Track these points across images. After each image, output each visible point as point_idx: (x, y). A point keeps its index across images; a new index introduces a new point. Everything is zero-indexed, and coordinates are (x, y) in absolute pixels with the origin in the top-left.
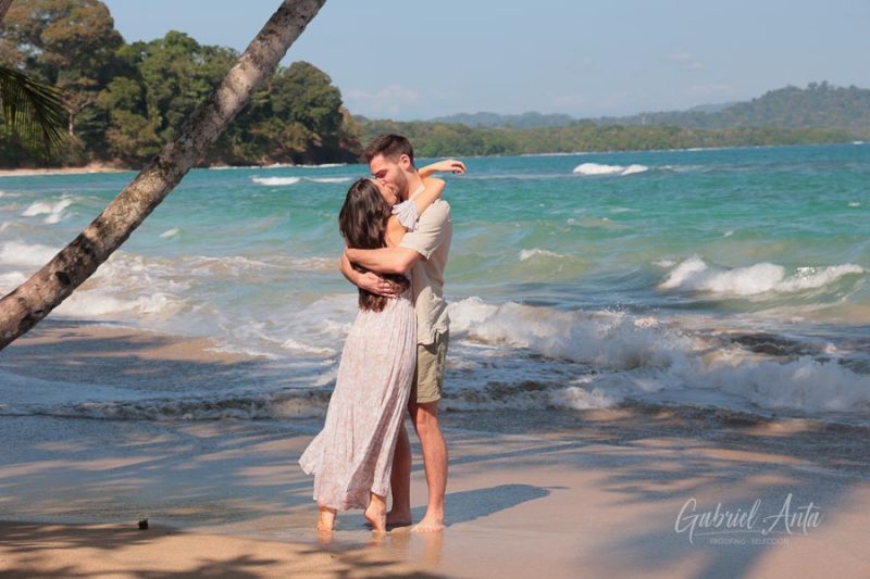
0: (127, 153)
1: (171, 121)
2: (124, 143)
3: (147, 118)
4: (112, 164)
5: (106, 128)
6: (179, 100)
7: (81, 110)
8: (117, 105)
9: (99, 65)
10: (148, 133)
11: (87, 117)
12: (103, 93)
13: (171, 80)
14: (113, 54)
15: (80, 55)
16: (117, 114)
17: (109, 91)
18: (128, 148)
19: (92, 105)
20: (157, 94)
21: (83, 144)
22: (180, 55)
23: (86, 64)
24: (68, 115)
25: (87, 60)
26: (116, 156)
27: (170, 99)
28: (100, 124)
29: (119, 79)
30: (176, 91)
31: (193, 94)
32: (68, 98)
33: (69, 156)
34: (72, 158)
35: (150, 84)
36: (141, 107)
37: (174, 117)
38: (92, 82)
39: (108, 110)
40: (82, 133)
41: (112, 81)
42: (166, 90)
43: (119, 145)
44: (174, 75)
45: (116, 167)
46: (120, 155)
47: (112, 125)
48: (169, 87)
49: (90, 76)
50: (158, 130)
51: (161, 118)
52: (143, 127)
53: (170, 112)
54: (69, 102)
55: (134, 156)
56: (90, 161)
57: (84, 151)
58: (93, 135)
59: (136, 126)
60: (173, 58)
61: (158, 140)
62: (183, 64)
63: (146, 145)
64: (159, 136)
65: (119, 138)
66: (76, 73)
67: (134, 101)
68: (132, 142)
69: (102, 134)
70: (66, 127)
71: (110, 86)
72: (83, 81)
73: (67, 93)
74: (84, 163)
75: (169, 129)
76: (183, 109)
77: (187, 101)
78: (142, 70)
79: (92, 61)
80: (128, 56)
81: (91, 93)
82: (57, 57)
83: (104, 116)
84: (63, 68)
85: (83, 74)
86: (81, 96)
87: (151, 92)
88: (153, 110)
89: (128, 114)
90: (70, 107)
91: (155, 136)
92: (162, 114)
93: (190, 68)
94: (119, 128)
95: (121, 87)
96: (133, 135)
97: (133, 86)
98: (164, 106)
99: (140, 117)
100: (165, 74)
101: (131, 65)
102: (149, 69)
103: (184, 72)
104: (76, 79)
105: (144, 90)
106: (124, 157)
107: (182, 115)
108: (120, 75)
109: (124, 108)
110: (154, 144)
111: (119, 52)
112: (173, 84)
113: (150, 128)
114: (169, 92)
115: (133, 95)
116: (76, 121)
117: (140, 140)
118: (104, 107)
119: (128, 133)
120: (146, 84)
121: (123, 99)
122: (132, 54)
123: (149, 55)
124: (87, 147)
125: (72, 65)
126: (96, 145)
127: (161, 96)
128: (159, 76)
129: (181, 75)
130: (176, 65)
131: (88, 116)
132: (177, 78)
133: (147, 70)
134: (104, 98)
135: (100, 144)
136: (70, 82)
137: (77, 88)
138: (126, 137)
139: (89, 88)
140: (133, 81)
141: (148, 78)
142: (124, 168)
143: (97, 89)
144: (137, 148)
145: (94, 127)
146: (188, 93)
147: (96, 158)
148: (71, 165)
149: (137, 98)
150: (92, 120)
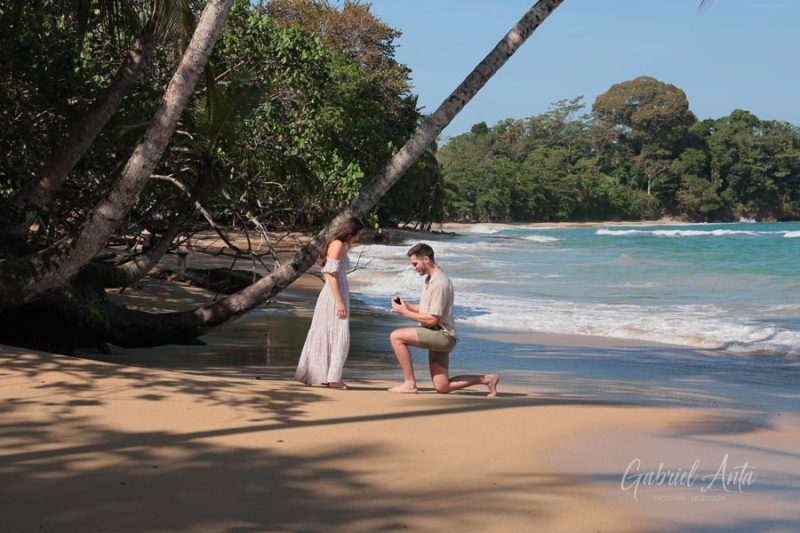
0: (693, 209)
1: (730, 183)
2: (690, 201)
3: (710, 180)
4: (680, 218)
5: (677, 189)
6: (738, 166)
7: (657, 175)
8: (687, 171)
9: (674, 139)
10: (711, 193)
11: (662, 181)
12: (676, 161)
13: (732, 150)
14: (686, 130)
15: (661, 131)
16: (687, 178)
17: (681, 159)
18: (693, 205)
19: (666, 171)
20: (720, 161)
21: (658, 202)
22: (741, 129)
23: (664, 138)
24: (648, 179)
25: (666, 134)
26: (683, 211)
27: (731, 165)
28: (672, 185)
29: (689, 149)
30: (736, 158)
31: (750, 160)
32: (648, 165)
33: (646, 211)
34: (648, 213)
35: (715, 153)
36: (706, 172)
37: (732, 180)
38: (667, 153)
39: (679, 175)
40: (657, 193)
41: (683, 151)
42: (727, 158)
43: (686, 203)
44: (736, 145)
45: (683, 221)
46: (686, 211)
47: (681, 187)
48: (731, 156)
49: (667, 148)
50: (719, 191)
51: (721, 181)
52: (707, 188)
53: (730, 175)
54: (649, 169)
55: (698, 212)
56: (662, 216)
57: (658, 208)
58: (666, 194)
59: (701, 188)
60: (736, 131)
61: (718, 199)
62: (743, 136)
63: (708, 202)
64: (719, 195)
65: (686, 197)
66: (655, 146)
67: (700, 167)
68: (697, 200)
69: (673, 194)
70: (645, 188)
71: (682, 155)
72: (660, 152)
73: (647, 161)
74: (657, 217)
75: (729, 189)
76: (741, 173)
77: (745, 166)
78: (709, 142)
79: (669, 136)
80: (698, 132)
81: (667, 161)
82: (643, 133)
83: (676, 179)
84: (646, 142)
85: (661, 147)
86: (658, 164)
87: (715, 159)
88: (715, 174)
89: (694, 177)
90: (649, 172)
91: (715, 195)
92: (723, 176)
93: (749, 139)
94: (687, 189)
95: (692, 156)
96: (697, 194)
97: (701, 155)
98: (725, 171)
99: (704, 180)
100: (728, 144)
101: (701, 138)
102: (715, 141)
103: (744, 143)
104: (656, 151)
105: (709, 158)
106: (690, 212)
107: (739, 178)
108: (690, 146)
109: (691, 174)
110: (716, 202)
111: (690, 129)
112: (734, 152)
113: (713, 188)
114: (730, 159)
115: (700, 162)
116: (653, 184)
117: (704, 198)
118: (676, 172)
119: (694, 193)
120: (712, 153)
121: (692, 166)
122: (702, 129)
123: (716, 130)
124: (661, 205)
125: (653, 139)
126: (668, 204)
127: (723, 163)
128: (723, 147)
129: (741, 145)
130: (738, 138)
131: (663, 179)
132: (737, 147)
133: (713, 142)
134: (676, 166)
135: (671, 201)
136: (650, 153)
137: (656, 157)
138: (693, 196)
139: (665, 157)
140: (700, 151)
141: (714, 148)
142: (690, 221)
143: (672, 158)
144: (700, 205)
145: (668, 188)
146: (747, 160)
147: (667, 213)
148: (647, 219)
149: (703, 165)
150: (666, 182)
